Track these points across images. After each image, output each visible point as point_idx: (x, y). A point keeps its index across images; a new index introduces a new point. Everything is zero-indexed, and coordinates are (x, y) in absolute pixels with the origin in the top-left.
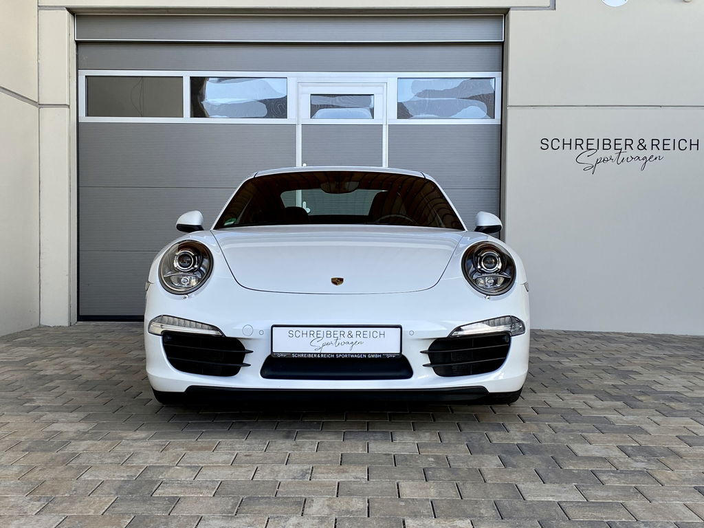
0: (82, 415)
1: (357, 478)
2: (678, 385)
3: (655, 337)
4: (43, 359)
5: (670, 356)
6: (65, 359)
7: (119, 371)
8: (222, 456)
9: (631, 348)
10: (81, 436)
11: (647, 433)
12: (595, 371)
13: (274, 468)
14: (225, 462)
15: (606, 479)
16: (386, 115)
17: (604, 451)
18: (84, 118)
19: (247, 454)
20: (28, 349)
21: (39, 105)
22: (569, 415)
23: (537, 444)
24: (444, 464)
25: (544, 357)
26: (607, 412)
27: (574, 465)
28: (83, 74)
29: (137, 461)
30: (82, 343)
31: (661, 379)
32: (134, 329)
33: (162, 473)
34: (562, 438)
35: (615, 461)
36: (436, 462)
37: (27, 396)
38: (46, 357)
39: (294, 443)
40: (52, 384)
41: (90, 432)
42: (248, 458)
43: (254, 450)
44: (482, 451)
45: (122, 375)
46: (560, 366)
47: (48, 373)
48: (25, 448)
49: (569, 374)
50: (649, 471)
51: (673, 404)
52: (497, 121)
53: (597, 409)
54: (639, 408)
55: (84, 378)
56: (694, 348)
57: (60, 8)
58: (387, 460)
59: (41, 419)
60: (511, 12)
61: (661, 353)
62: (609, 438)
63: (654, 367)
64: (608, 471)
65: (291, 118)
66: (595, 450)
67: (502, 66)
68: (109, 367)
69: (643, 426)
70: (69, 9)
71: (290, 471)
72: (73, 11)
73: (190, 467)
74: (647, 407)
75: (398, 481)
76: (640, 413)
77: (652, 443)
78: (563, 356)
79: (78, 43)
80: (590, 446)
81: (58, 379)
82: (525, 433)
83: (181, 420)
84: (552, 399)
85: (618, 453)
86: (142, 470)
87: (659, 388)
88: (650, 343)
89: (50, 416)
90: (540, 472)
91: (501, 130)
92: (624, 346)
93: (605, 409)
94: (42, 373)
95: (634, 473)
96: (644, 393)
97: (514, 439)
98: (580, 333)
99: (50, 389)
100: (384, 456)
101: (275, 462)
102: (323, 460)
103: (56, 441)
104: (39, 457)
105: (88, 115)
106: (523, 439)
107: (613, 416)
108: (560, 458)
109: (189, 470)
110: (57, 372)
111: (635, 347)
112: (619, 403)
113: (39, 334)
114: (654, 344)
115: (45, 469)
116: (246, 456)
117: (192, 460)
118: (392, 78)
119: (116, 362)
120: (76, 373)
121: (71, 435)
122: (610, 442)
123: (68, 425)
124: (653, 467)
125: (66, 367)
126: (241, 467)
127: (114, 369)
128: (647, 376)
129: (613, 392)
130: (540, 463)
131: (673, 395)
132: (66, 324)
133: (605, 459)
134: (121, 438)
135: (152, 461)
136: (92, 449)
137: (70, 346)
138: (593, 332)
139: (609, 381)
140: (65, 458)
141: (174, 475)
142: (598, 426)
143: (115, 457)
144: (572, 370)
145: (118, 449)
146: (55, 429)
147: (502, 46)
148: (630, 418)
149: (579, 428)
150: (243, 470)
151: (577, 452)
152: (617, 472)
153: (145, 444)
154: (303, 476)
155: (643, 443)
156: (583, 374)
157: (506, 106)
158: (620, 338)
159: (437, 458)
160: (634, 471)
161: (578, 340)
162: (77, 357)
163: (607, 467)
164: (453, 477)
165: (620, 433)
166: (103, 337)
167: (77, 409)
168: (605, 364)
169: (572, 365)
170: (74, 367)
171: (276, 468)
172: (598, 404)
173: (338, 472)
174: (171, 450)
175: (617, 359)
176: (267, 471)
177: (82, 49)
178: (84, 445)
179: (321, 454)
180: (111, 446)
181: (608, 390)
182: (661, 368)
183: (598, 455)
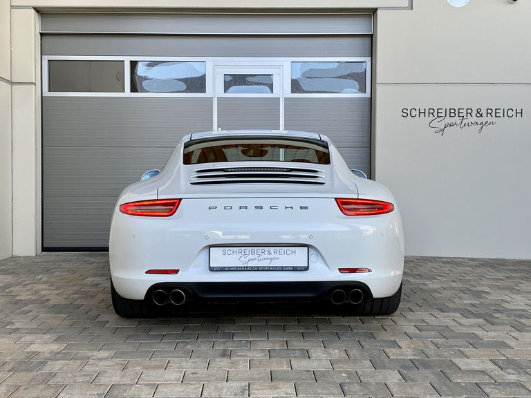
0: (54, 336)
1: (287, 394)
2: (521, 303)
3: (492, 261)
4: (17, 285)
5: (508, 277)
6: (36, 285)
7: (80, 295)
8: (173, 375)
9: (476, 271)
10: (55, 356)
11: (510, 347)
12: (454, 291)
13: (217, 385)
14: (176, 380)
15: (489, 391)
16: (282, 90)
17: (481, 364)
18: (47, 93)
19: (193, 371)
20: (5, 277)
21: (12, 83)
22: (445, 332)
23: (426, 359)
24: (355, 379)
25: (411, 279)
26: (474, 328)
27: (461, 378)
28: (46, 58)
29: (104, 380)
30: (47, 271)
31: (507, 298)
32: (87, 259)
33: (126, 391)
34: (446, 354)
35: (492, 374)
36: (348, 378)
37: (8, 320)
38: (19, 284)
39: (230, 361)
40: (26, 308)
41: (62, 352)
42: (195, 375)
43: (198, 368)
44: (384, 367)
45: (82, 300)
46: (426, 288)
47: (22, 298)
48: (10, 368)
49: (436, 295)
50: (522, 383)
51: (523, 321)
52: (367, 95)
53: (465, 326)
54: (497, 324)
55: (52, 302)
56: (523, 270)
57: (28, 7)
58: (309, 376)
59: (21, 340)
60: (379, 11)
61: (500, 275)
62: (482, 353)
63: (499, 288)
64: (489, 384)
65: (209, 93)
66: (473, 363)
67: (372, 53)
68: (72, 292)
69: (506, 341)
70: (35, 8)
71: (232, 387)
72: (38, 10)
73: (148, 385)
74: (503, 324)
75: (321, 396)
76: (499, 329)
77: (517, 356)
78: (426, 278)
79: (42, 34)
80: (469, 360)
81: (31, 304)
82: (414, 349)
83: (135, 340)
84: (427, 318)
85: (491, 366)
86: (108, 389)
87: (507, 306)
88: (490, 267)
89: (28, 338)
90: (435, 385)
91: (371, 102)
92: (470, 269)
93: (471, 326)
94: (18, 298)
95: (509, 384)
96: (498, 311)
97: (407, 355)
98: (434, 258)
99: (26, 313)
100: (305, 373)
101: (217, 379)
102: (257, 376)
103: (35, 361)
104: (22, 377)
105: (49, 90)
106: (414, 355)
107: (479, 332)
108: (447, 371)
109: (148, 387)
110: (30, 297)
111: (479, 270)
112: (481, 320)
113: (13, 264)
114: (493, 267)
115: (28, 388)
116: (192, 373)
117: (149, 379)
118: (286, 62)
119: (76, 288)
120: (45, 298)
121: (47, 355)
122: (484, 356)
123: (43, 346)
124: (523, 379)
125: (36, 292)
126: (190, 384)
127: (75, 294)
128: (495, 296)
129: (473, 310)
130: (433, 377)
131: (520, 312)
132: (34, 255)
133: (483, 372)
134: (88, 358)
135: (116, 379)
136: (65, 368)
137: (38, 274)
138: (443, 258)
139: (468, 301)
140: (44, 377)
141: (136, 393)
142: (470, 341)
143: (85, 376)
144: (436, 291)
145: (86, 368)
146: (33, 350)
147: (371, 37)
148: (493, 334)
149: (455, 344)
150: (193, 387)
151: (459, 365)
152: (496, 384)
153: (108, 363)
154: (243, 392)
155: (510, 357)
156: (446, 294)
157: (375, 83)
158: (465, 262)
159: (349, 373)
160: (510, 383)
161: (435, 265)
162: (44, 283)
163: (486, 380)
164: (366, 392)
165: (489, 348)
166: (63, 265)
167: (49, 330)
168: (460, 285)
169: (435, 286)
170: (43, 293)
171: (220, 385)
172: (464, 321)
173: (271, 388)
174: (130, 369)
175: (468, 281)
176: (213, 388)
177: (46, 39)
178: (58, 365)
179: (253, 371)
180: (81, 365)
181: (468, 308)
182: (504, 288)
183: (477, 368)
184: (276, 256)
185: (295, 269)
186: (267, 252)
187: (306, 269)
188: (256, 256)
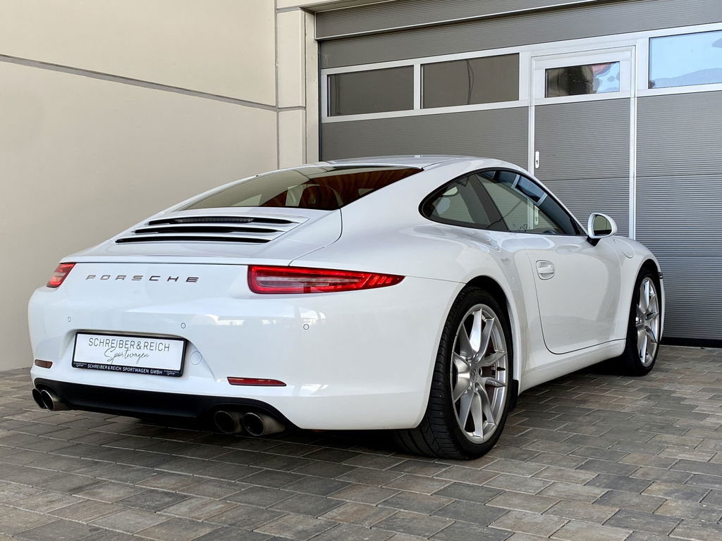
16: (634, 85)
18: (327, 119)
21: (278, 109)
28: (326, 72)
57: (294, 8)
65: (524, 99)
70: (304, 8)
72: (311, 10)
79: (320, 42)
105: (331, 115)
118: (641, 38)
177: (324, 47)
184: (146, 351)
185: (164, 373)
186: (136, 344)
187: (179, 374)
188: (123, 350)
